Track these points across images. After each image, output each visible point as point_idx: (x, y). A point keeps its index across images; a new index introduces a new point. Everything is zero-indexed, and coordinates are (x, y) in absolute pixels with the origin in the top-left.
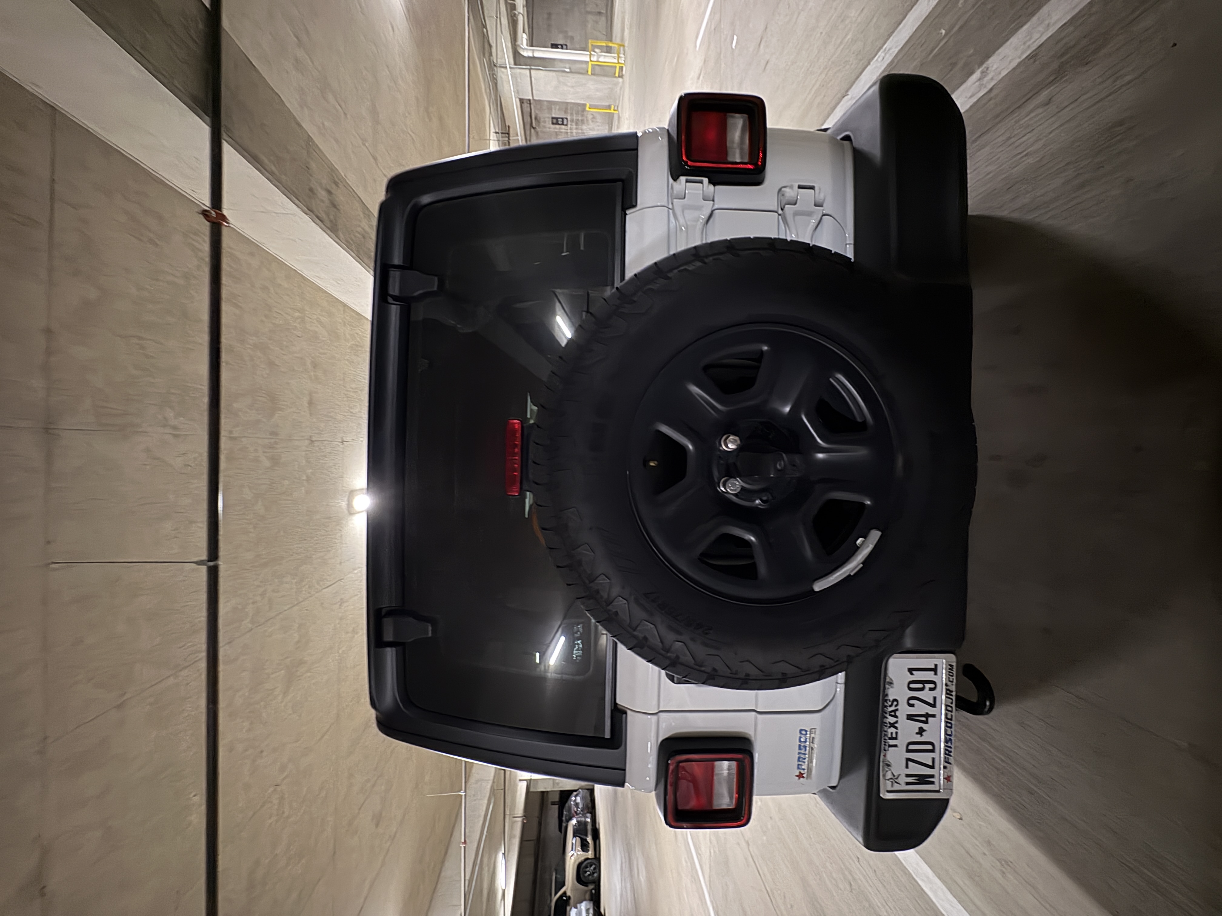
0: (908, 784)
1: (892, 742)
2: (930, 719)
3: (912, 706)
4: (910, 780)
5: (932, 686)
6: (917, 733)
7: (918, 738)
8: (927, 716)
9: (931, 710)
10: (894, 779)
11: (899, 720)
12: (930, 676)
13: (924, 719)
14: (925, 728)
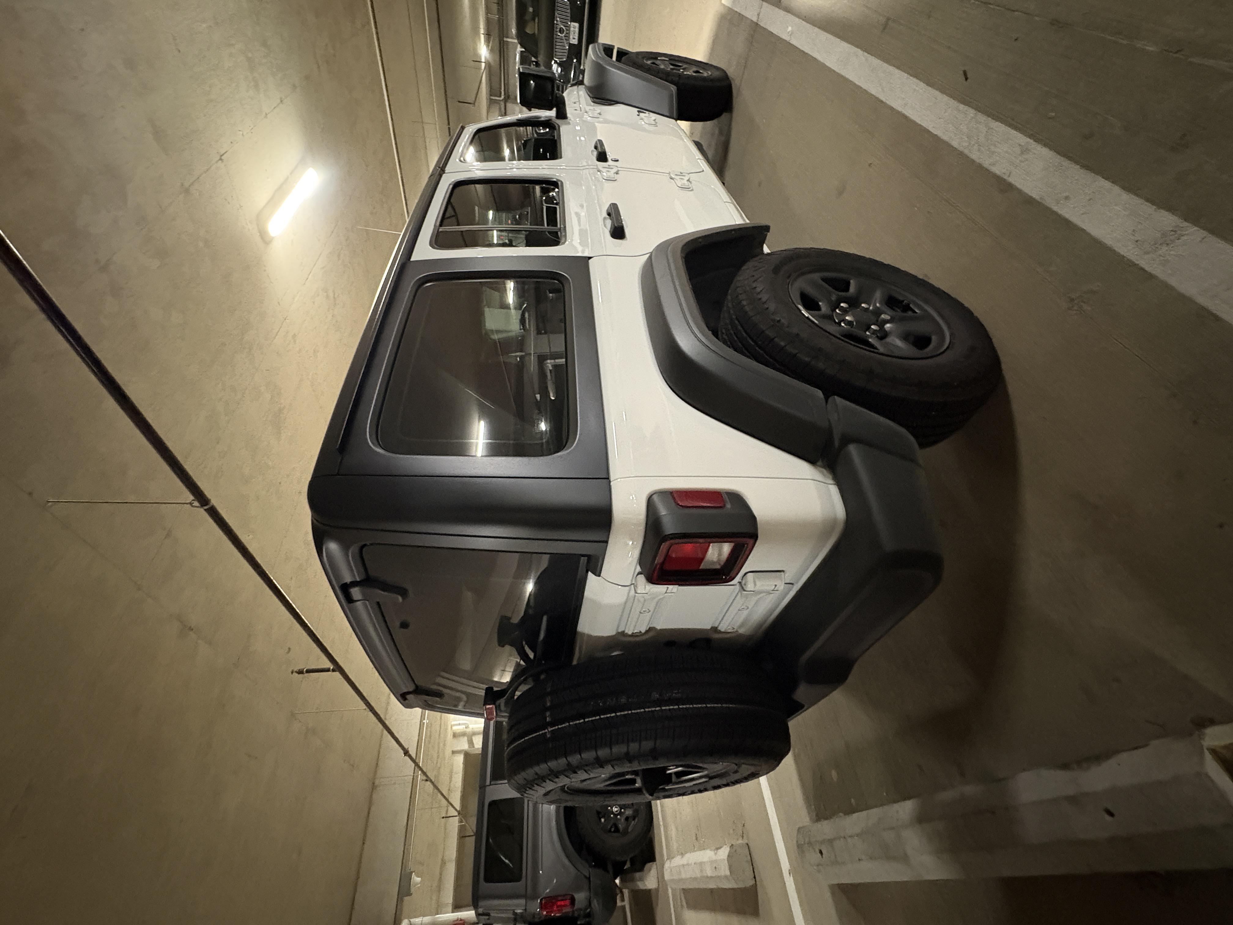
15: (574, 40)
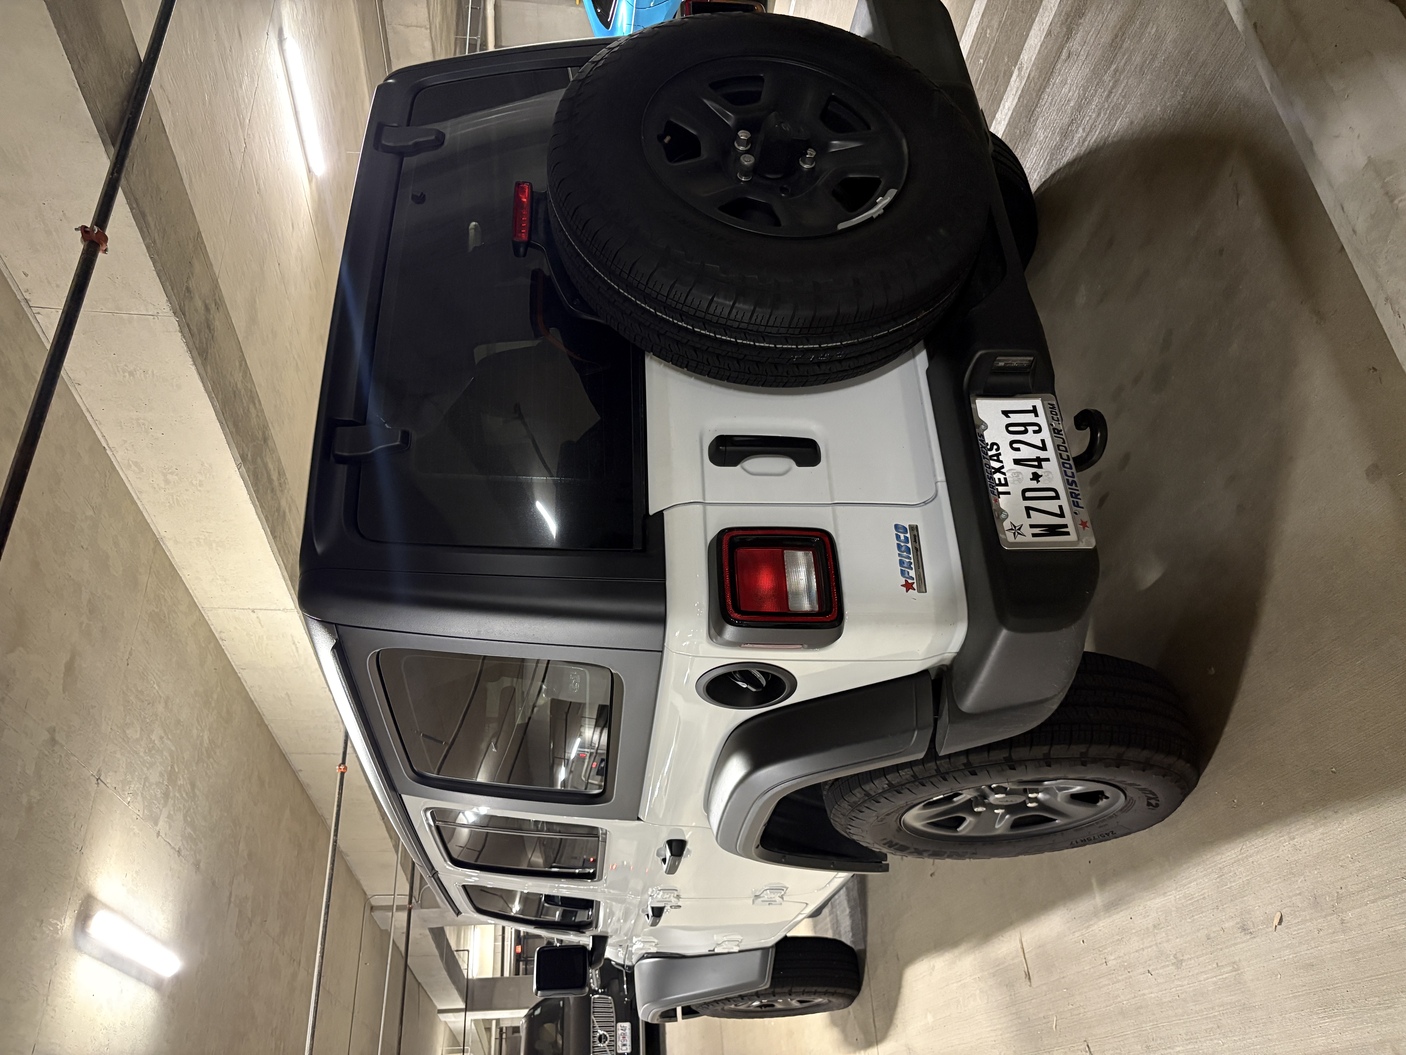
0: (1034, 535)
1: (1001, 489)
2: (1043, 463)
3: (1018, 449)
4: (1037, 531)
5: (1036, 428)
6: (1031, 479)
7: (1034, 484)
8: (1039, 460)
9: (1042, 454)
10: (1016, 530)
11: (1005, 464)
12: (1030, 418)
13: (1036, 463)
14: (1040, 474)
15: (624, 1048)
